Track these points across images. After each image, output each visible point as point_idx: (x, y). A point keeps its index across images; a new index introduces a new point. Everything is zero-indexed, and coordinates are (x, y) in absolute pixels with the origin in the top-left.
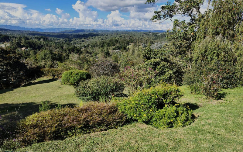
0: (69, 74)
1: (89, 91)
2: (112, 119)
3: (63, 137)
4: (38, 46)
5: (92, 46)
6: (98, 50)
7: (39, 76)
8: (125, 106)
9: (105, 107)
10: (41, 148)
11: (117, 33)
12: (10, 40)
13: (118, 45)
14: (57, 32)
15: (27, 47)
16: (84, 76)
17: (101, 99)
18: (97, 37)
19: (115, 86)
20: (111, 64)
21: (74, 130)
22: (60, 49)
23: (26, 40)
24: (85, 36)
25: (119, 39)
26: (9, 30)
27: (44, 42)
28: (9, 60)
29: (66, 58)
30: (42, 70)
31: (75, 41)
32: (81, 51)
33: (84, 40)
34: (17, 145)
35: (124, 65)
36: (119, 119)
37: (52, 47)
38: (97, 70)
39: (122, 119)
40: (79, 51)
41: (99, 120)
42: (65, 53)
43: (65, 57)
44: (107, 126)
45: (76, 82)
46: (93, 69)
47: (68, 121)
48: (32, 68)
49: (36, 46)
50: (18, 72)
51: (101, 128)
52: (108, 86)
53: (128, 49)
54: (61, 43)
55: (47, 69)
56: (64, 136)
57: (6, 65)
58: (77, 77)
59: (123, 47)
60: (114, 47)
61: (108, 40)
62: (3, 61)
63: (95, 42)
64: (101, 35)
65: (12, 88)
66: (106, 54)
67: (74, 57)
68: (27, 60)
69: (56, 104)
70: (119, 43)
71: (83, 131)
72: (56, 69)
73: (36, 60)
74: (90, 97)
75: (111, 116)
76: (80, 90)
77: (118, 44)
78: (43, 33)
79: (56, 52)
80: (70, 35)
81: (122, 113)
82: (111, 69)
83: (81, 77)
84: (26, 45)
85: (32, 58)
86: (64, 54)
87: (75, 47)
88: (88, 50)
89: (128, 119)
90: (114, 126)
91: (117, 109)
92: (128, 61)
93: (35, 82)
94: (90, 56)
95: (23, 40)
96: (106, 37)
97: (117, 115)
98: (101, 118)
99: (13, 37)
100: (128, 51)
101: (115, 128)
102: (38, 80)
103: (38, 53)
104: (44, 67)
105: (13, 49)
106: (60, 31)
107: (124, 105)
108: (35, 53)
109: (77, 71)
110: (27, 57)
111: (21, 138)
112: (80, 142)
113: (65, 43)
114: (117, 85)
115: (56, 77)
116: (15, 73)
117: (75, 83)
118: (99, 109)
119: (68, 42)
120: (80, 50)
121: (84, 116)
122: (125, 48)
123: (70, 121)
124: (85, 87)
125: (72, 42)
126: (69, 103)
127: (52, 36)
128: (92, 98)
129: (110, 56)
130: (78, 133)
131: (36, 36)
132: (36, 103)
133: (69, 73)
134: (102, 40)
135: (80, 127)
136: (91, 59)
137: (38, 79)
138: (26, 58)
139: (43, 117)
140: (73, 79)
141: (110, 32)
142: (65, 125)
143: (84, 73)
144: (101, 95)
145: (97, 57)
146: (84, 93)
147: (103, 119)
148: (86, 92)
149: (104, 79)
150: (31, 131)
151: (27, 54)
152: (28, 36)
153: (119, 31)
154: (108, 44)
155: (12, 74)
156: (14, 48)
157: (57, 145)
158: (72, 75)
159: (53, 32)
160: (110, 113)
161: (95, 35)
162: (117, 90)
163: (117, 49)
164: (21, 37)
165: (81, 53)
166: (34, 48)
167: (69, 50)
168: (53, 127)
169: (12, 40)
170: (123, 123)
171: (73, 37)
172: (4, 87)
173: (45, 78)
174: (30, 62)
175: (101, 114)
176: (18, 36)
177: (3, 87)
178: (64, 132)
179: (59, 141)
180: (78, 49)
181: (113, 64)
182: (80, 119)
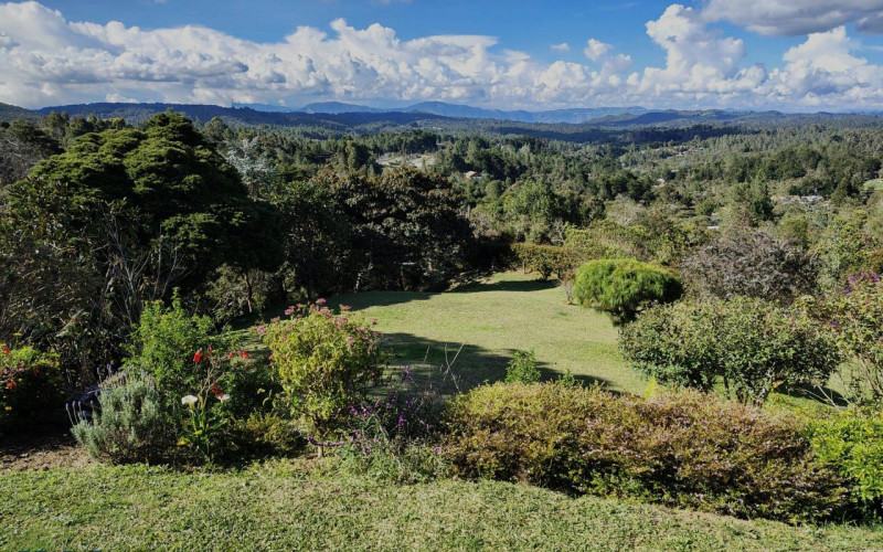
0: (600, 272)
1: (677, 347)
2: (777, 480)
3: (574, 489)
4: (512, 168)
5: (700, 174)
6: (720, 190)
7: (502, 267)
8: (850, 444)
9: (752, 424)
10: (504, 499)
11: (822, 122)
12: (436, 148)
13: (818, 174)
14: (579, 121)
15: (478, 171)
16: (657, 288)
17: (719, 388)
18: (724, 141)
19: (796, 349)
20: (782, 253)
21: (613, 477)
22: (577, 183)
23: (479, 147)
24: (677, 137)
25: (829, 150)
26: (441, 117)
27: (531, 154)
28: (431, 207)
29: (593, 212)
30: (514, 246)
31: (635, 155)
32: (653, 190)
33: (669, 150)
34: (441, 465)
35: (839, 263)
36: (809, 489)
37: (554, 172)
38: (712, 270)
39: (823, 492)
40: (642, 192)
41: (720, 470)
42: (593, 197)
43: (589, 210)
44: (749, 500)
45: (623, 305)
46: (696, 264)
47: (599, 437)
48: (486, 238)
49: (505, 168)
50: (448, 245)
51: (723, 504)
52: (763, 343)
53: (868, 194)
54: (585, 160)
55: (529, 244)
56: (578, 485)
57: (422, 220)
58: (628, 286)
59: (841, 184)
60: (798, 182)
61: (773, 153)
62: (415, 209)
63: (715, 158)
64: (746, 133)
65: (425, 291)
66: (757, 208)
67: (625, 211)
68: (475, 210)
69: (546, 366)
70: (827, 166)
71: (647, 492)
72: (556, 249)
73: (502, 212)
74: (678, 368)
75: (774, 467)
76: (639, 335)
77: (818, 171)
78: (533, 127)
79: (563, 190)
80: (619, 133)
81: (826, 467)
82: (776, 272)
83: (643, 289)
84: (477, 163)
85: (489, 206)
86: (589, 200)
87: (630, 175)
88: (680, 190)
89: (855, 500)
90: (780, 511)
91: (806, 446)
92: (861, 246)
93: (489, 283)
94: (683, 212)
95: (472, 148)
96: (768, 139)
97: (802, 472)
98: (729, 465)
99: (447, 138)
100: (865, 203)
101: (783, 518)
102: (497, 278)
103: (508, 191)
104: (522, 239)
105: (443, 175)
106: (589, 118)
107: (845, 440)
108: (500, 190)
109: (632, 264)
110: (477, 201)
111: (453, 450)
112: (635, 527)
113: (596, 161)
114: (802, 345)
115: (554, 276)
116: (441, 246)
117: (617, 306)
118: (725, 428)
119: (607, 157)
120: (649, 187)
121: (660, 436)
122: (851, 190)
123: (605, 439)
124: (663, 330)
125: (622, 158)
126: (587, 374)
127: (559, 136)
128: (684, 374)
129: (772, 219)
130: (630, 491)
131: (511, 136)
132: (486, 351)
133: (603, 267)
134: (747, 150)
135: (641, 474)
136: (688, 224)
137: (500, 274)
138: (473, 205)
139: (521, 403)
140: (613, 290)
141: (788, 119)
142: (586, 448)
143: (659, 276)
144: (722, 371)
145: (713, 219)
146: (657, 350)
147: (737, 471)
148: (662, 349)
149: (746, 309)
150: (483, 436)
151: (476, 192)
152: (488, 137)
153: (831, 115)
154: (772, 169)
155: (433, 248)
156: (446, 174)
157: (555, 509)
158: (611, 277)
159: (563, 124)
160: (770, 455)
161: (719, 133)
162: (802, 367)
163: (812, 193)
164: (468, 139)
165: (652, 198)
166: (500, 176)
167: (608, 186)
168: (547, 444)
169: (443, 148)
170: (826, 512)
171: (628, 139)
172: (407, 284)
173: (518, 275)
174: (483, 220)
175: (730, 447)
176: (461, 137)
177: (404, 283)
178: (580, 472)
179: (560, 495)
180: (641, 185)
181: (790, 254)
182: (643, 442)
